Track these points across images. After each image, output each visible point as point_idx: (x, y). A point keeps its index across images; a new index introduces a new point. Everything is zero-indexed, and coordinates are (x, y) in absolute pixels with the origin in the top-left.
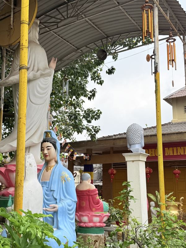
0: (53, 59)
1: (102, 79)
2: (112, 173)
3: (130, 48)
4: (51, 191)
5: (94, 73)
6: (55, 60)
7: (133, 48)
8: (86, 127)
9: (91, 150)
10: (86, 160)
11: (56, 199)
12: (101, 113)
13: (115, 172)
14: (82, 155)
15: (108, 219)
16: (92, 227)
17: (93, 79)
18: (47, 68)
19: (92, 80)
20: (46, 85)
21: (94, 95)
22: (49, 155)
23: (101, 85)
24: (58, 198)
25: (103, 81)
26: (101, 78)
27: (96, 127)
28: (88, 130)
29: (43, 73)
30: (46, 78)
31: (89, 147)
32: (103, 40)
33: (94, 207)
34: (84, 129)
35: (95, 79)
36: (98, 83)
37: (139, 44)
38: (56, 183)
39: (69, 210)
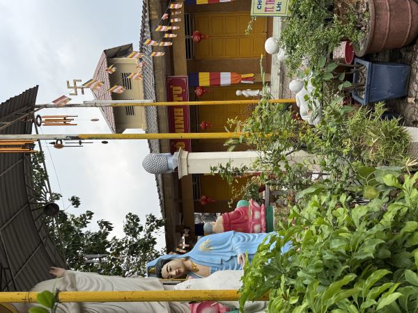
0: (51, 272)
1: (85, 213)
2: (206, 200)
3: (46, 177)
4: (222, 264)
5: (76, 223)
6: (53, 269)
7: (46, 174)
8: (148, 232)
9: (177, 226)
10: (189, 233)
11: (232, 257)
12: (130, 214)
13: (204, 197)
14: (183, 238)
15: (257, 201)
16: (266, 220)
17: (84, 225)
18: (64, 279)
19: (86, 226)
20: (86, 281)
21: (106, 224)
22: (178, 268)
23: (92, 213)
24: (230, 255)
25: (87, 212)
26: (84, 215)
27: (148, 220)
28: (151, 229)
29: (70, 284)
30: (77, 280)
31: (174, 229)
32: (32, 209)
33: (243, 218)
34: (150, 235)
35: (84, 222)
36: (90, 219)
37: (42, 167)
38: (213, 257)
39: (244, 240)
